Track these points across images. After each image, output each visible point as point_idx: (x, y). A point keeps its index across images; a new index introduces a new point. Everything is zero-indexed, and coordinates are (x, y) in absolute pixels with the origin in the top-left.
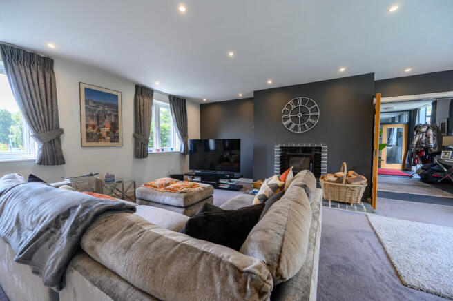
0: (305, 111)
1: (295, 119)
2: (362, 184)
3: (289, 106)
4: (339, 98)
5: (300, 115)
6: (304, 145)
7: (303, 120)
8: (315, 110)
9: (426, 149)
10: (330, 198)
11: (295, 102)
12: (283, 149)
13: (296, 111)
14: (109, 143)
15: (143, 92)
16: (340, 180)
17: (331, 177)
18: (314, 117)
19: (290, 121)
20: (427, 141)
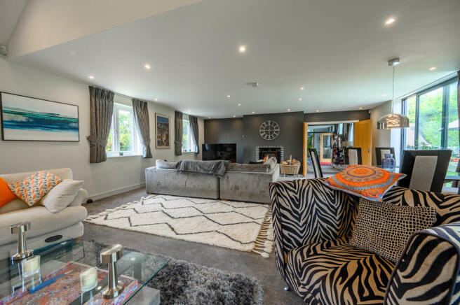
0: (272, 128)
1: (267, 132)
2: (298, 165)
3: (264, 125)
4: (289, 122)
5: (269, 130)
6: (272, 147)
7: (271, 133)
8: (277, 128)
9: (338, 148)
10: (285, 173)
11: (267, 123)
12: (261, 149)
13: (267, 128)
14: (166, 147)
15: (178, 115)
16: (289, 163)
17: (285, 163)
18: (277, 132)
19: (264, 133)
20: (338, 144)
